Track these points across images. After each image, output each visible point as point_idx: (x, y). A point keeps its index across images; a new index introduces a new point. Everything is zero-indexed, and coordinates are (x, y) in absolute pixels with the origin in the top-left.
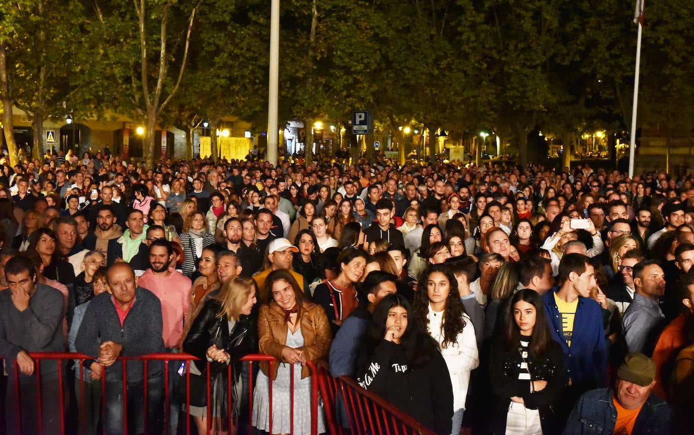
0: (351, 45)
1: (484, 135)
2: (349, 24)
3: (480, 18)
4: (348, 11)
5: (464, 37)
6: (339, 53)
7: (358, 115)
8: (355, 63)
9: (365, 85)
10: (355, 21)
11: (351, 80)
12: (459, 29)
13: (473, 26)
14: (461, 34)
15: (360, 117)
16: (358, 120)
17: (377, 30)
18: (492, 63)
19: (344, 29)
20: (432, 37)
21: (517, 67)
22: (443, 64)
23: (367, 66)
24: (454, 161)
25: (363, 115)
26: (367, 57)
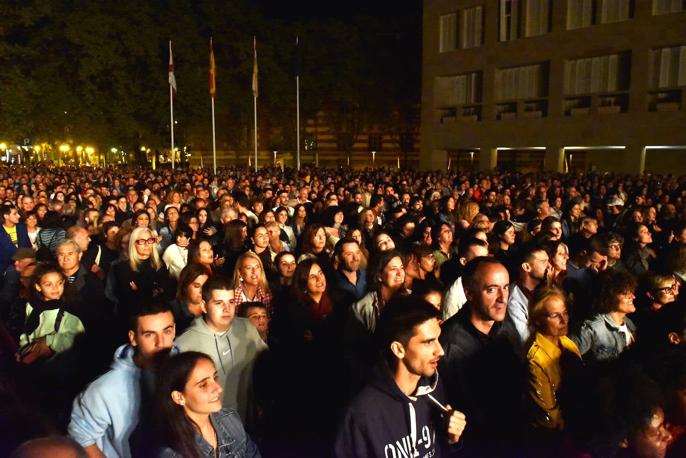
0: (12, 99)
1: (114, 150)
2: (11, 87)
3: (94, 87)
4: (11, 79)
5: (86, 97)
6: (5, 104)
7: (25, 140)
8: (16, 110)
9: (25, 122)
10: (15, 85)
11: (15, 120)
12: (83, 93)
13: (92, 91)
14: (84, 95)
15: (27, 141)
16: (25, 143)
17: (31, 91)
18: (106, 111)
19: (8, 90)
20: (68, 97)
21: (119, 114)
22: (76, 111)
23: (25, 111)
24: (93, 165)
25: (28, 140)
26: (24, 107)
